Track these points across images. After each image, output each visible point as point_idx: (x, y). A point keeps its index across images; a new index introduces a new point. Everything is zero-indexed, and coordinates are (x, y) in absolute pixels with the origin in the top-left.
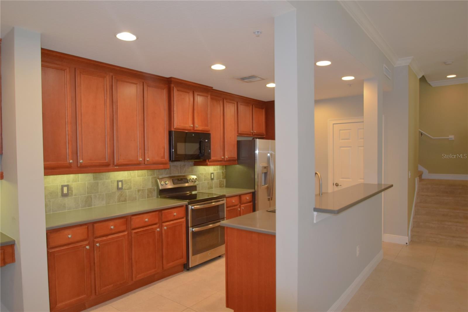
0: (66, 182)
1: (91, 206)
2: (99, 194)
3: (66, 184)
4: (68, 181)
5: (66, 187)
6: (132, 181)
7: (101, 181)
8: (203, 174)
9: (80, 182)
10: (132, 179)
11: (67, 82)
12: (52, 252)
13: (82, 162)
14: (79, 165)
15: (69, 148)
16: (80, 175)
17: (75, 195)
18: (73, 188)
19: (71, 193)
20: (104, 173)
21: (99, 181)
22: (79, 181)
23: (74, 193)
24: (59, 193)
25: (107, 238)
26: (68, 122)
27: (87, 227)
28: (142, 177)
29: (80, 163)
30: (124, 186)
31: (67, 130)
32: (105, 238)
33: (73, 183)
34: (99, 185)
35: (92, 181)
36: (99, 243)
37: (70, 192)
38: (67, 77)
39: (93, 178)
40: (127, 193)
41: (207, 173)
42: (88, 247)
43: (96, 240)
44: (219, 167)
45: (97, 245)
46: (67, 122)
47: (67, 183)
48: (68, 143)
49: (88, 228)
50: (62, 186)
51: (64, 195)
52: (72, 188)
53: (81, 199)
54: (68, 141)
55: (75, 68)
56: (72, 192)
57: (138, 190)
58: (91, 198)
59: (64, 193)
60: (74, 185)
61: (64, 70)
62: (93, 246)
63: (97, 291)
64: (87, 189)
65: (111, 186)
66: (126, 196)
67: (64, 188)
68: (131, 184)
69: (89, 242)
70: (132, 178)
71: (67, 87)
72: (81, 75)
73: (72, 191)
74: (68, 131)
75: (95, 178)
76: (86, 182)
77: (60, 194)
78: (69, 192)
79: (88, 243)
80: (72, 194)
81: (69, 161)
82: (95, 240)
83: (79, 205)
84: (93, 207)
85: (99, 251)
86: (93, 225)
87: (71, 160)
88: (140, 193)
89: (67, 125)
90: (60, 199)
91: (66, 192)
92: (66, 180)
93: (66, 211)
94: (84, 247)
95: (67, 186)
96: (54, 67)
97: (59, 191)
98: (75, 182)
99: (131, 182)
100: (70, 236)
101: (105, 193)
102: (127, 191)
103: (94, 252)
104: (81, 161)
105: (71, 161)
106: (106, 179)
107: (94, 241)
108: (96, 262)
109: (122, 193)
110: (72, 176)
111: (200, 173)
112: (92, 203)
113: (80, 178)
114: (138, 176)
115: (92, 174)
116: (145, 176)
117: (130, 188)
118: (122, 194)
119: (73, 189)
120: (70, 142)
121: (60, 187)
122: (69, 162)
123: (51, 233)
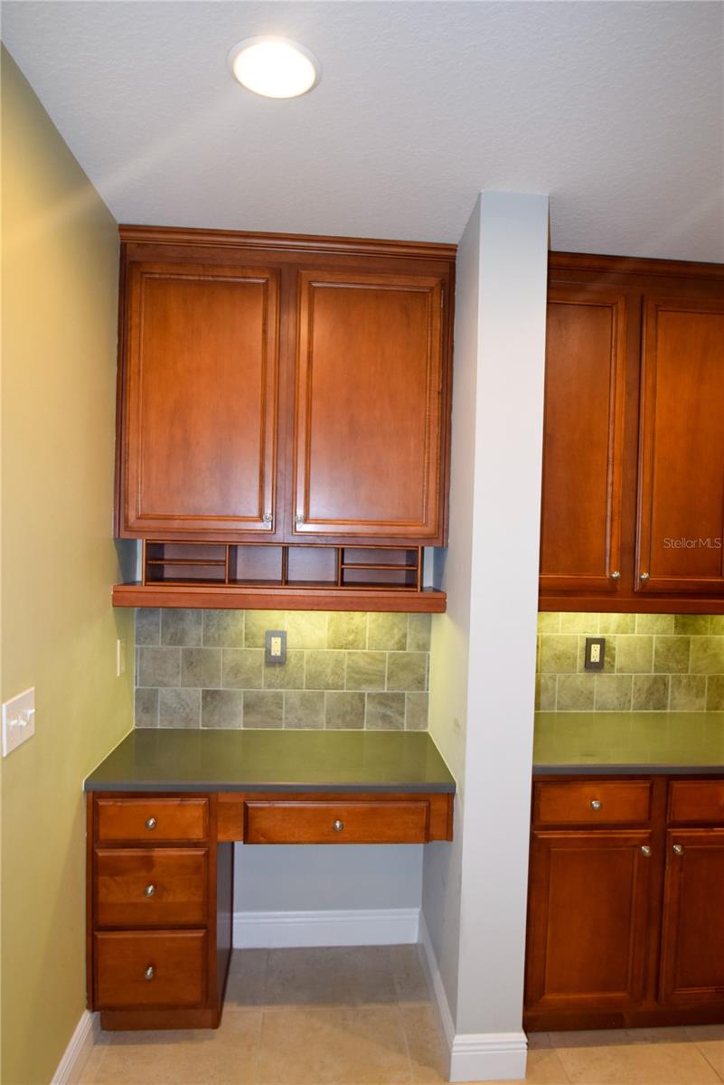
0: (598, 630)
1: (664, 707)
2: (689, 674)
3: (598, 635)
4: (605, 630)
5: (599, 646)
7: (697, 636)
9: (636, 635)
11: (616, 341)
12: (543, 839)
13: (647, 579)
14: (637, 588)
15: (611, 537)
16: (637, 616)
17: (621, 670)
18: (617, 648)
19: (610, 663)
20: (709, 617)
22: (633, 632)
23: (617, 664)
24: (578, 660)
25: (712, 834)
26: (613, 458)
27: (648, 785)
29: (641, 579)
31: (610, 481)
32: (701, 833)
33: (617, 635)
34: (691, 647)
35: (672, 635)
36: (682, 846)
37: (609, 659)
38: (617, 325)
39: (676, 627)
42: (646, 849)
43: (674, 834)
45: (674, 850)
46: (611, 460)
47: (601, 633)
48: (612, 521)
49: (651, 788)
50: (587, 639)
51: (590, 666)
52: (614, 649)
53: (635, 684)
54: (612, 514)
55: (642, 297)
56: (614, 661)
58: (665, 685)
59: (592, 660)
60: (618, 641)
61: (611, 307)
62: (661, 848)
63: (662, 993)
64: (656, 656)
67: (593, 646)
69: (651, 834)
71: (616, 355)
72: (660, 313)
73: (613, 658)
74: (612, 484)
75: (681, 627)
76: (654, 636)
77: (580, 662)
78: (606, 658)
79: (647, 835)
80: (613, 666)
81: (611, 573)
82: (669, 830)
83: (630, 701)
84: (668, 711)
85: (681, 870)
86: (668, 785)
87: (617, 570)
89: (610, 466)
90: (580, 676)
91: (598, 660)
92: (599, 627)
93: (594, 711)
94: (635, 846)
95: (602, 642)
96: (587, 301)
97: (578, 654)
98: (623, 633)
100: (596, 804)
101: (707, 676)
103: (664, 869)
104: (645, 576)
105: (616, 575)
106: (714, 633)
107: (666, 834)
108: (667, 900)
110: (615, 618)
112: (667, 698)
113: (636, 623)
115: (673, 616)
119: (617, 652)
120: (616, 518)
121: (582, 644)
122: (612, 577)
123: (546, 783)
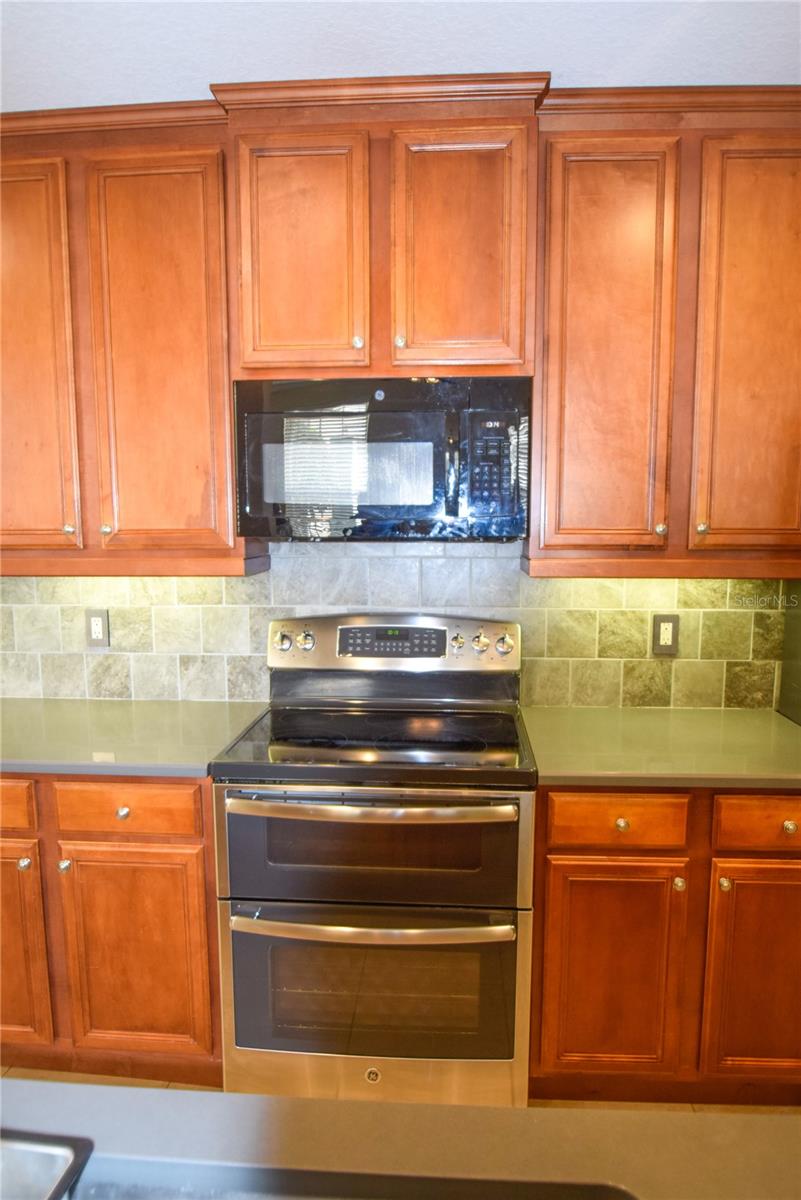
6: (153, 618)
8: (592, 616)
10: (153, 608)
21: (14, 605)
28: (201, 606)
30: (117, 635)
40: (132, 662)
41: (623, 613)
44: (728, 585)
57: (182, 658)
65: (63, 628)
66: (128, 676)
68: (150, 628)
70: (152, 604)
88: (193, 670)
99: (149, 621)
102: (131, 655)
109: (110, 661)
111: (570, 613)
114: (181, 599)
116: (220, 602)
117: (144, 646)
118: (109, 668)
